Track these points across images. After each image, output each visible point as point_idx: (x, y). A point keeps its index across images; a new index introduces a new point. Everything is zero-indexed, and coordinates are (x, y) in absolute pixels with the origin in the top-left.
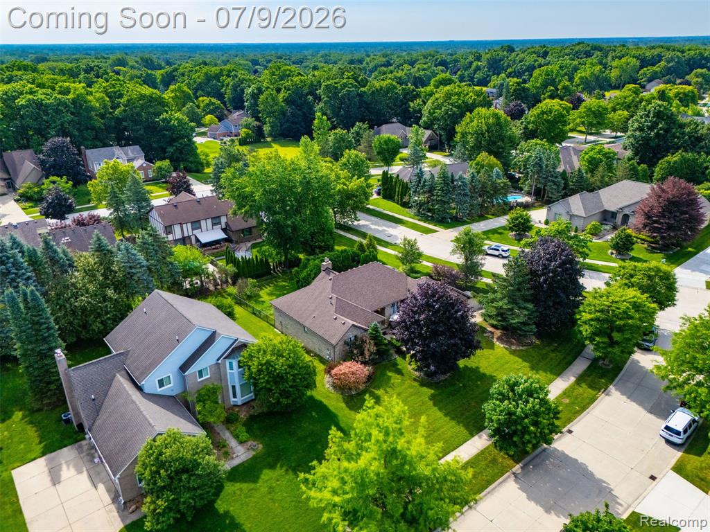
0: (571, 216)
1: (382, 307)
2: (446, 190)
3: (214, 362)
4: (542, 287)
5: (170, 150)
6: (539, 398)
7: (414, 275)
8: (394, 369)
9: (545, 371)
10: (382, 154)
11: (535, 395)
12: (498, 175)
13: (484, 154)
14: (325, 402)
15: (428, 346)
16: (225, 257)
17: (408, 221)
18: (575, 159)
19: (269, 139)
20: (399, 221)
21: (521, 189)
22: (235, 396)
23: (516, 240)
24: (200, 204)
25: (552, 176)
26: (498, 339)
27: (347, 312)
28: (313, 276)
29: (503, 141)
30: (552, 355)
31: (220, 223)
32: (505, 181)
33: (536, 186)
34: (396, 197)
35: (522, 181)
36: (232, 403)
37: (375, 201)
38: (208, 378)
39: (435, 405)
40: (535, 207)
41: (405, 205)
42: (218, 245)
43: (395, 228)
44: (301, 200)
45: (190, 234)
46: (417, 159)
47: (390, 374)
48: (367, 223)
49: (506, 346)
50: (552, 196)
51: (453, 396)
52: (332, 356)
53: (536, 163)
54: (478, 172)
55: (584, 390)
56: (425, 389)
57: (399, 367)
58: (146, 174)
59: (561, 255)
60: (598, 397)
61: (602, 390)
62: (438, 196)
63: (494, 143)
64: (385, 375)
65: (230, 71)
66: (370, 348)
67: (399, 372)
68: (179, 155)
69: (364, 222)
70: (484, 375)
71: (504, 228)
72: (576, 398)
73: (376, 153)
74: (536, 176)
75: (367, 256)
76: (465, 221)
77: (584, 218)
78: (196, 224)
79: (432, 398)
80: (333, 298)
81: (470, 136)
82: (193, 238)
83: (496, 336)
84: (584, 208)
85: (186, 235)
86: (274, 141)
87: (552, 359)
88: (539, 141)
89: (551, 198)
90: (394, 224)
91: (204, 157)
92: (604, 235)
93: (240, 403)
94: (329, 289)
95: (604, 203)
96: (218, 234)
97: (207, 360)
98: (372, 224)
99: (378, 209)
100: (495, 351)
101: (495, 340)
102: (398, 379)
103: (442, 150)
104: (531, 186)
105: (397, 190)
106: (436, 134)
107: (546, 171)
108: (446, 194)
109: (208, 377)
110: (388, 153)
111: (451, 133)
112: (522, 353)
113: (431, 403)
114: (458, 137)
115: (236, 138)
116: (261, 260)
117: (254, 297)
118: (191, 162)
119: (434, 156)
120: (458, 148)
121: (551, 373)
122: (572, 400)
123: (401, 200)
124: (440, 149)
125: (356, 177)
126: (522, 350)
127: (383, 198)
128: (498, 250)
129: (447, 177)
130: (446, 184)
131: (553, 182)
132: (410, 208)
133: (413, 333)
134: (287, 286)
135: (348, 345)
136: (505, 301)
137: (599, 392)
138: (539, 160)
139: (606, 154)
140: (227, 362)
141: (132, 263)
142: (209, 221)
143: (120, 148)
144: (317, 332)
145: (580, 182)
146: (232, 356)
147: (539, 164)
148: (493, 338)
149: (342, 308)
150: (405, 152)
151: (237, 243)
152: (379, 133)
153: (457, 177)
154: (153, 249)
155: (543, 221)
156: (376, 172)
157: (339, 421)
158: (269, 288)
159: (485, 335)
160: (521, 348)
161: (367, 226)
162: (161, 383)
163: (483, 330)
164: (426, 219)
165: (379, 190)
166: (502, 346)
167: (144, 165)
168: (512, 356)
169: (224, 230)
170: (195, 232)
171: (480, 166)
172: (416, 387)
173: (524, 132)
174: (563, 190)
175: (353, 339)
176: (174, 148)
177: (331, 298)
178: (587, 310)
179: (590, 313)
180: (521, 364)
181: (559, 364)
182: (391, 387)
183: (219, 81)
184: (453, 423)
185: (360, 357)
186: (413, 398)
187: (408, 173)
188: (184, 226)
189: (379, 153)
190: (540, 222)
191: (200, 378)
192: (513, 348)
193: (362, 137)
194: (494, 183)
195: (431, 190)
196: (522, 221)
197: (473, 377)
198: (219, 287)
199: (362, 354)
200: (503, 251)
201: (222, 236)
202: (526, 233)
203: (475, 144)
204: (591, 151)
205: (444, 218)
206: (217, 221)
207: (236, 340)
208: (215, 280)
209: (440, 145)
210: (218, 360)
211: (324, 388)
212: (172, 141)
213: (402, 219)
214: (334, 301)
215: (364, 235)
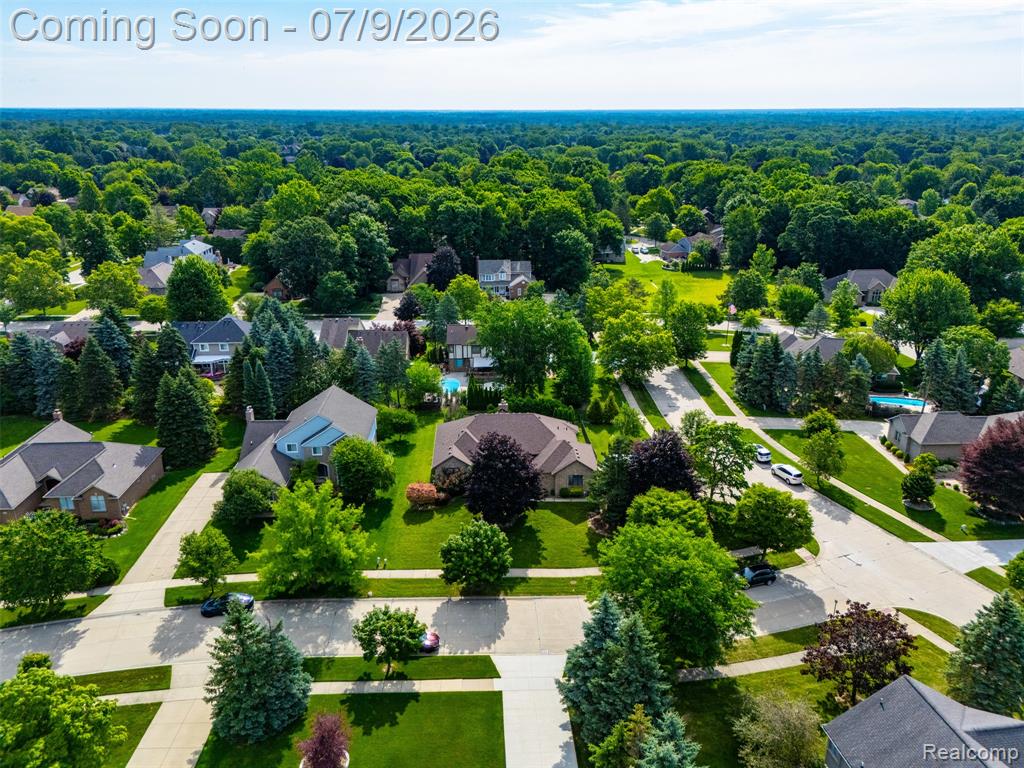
0: (908, 439)
3: (325, 445)
12: (860, 363)
19: (726, 268)
26: (596, 519)
37: (717, 366)
43: (691, 399)
45: (469, 356)
48: (670, 387)
49: (593, 528)
65: (736, 173)
70: (535, 537)
76: (788, 413)
78: (476, 349)
82: (471, 360)
85: (465, 357)
88: (975, 329)
90: (698, 395)
98: (674, 389)
99: (707, 375)
100: (576, 527)
101: (591, 519)
109: (320, 455)
110: (794, 311)
122: (580, 584)
149: (463, 442)
155: (879, 437)
161: (665, 390)
162: (290, 447)
166: (590, 526)
170: (473, 355)
177: (462, 432)
182: (450, 515)
183: (719, 185)
188: (465, 348)
191: (314, 454)
207: (343, 434)
210: (328, 444)
214: (461, 435)
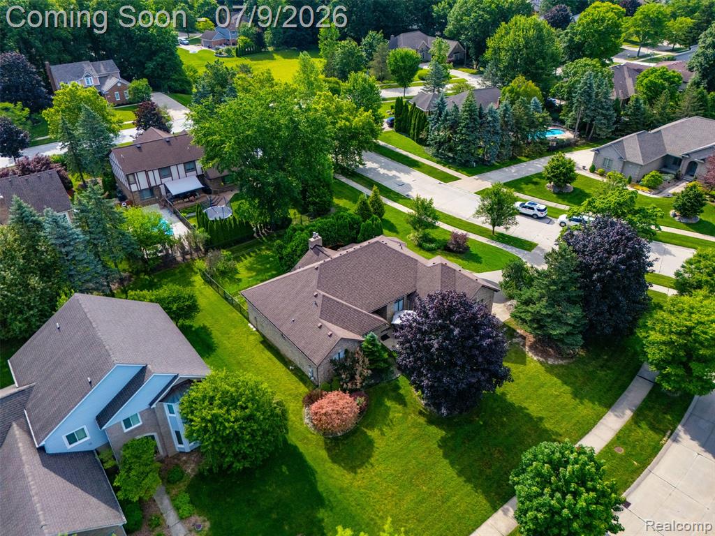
0: (624, 163)
1: (382, 305)
2: (473, 127)
3: (146, 406)
4: (595, 286)
5: (150, 65)
6: (594, 489)
7: (428, 245)
8: (393, 394)
9: (592, 400)
10: (398, 72)
11: (590, 484)
12: (536, 106)
13: (520, 78)
14: (302, 448)
15: (440, 380)
16: (195, 214)
17: (424, 164)
18: (629, 82)
19: (270, 49)
20: (413, 164)
21: (563, 122)
22: (180, 442)
23: (555, 193)
24: (170, 145)
25: (603, 108)
26: (532, 347)
27: (335, 317)
28: (299, 253)
29: (544, 59)
30: (601, 374)
31: (194, 169)
32: (545, 115)
33: (581, 119)
34: (412, 131)
35: (563, 112)
36: (177, 450)
37: (387, 135)
38: (139, 427)
39: (446, 456)
40: (577, 146)
41: (422, 142)
42: (192, 198)
43: (408, 173)
44: (288, 146)
45: (159, 183)
46: (439, 79)
47: (388, 403)
48: (375, 165)
49: (541, 359)
50: (600, 133)
51: (469, 441)
52: (315, 375)
53: (584, 92)
54: (512, 103)
55: (644, 433)
56: (433, 429)
57: (402, 392)
58: (122, 96)
59: (626, 246)
60: (663, 445)
61: (668, 434)
62: (463, 134)
63: (533, 62)
64: (382, 404)
66: (363, 370)
67: (401, 400)
68: (160, 72)
69: (372, 164)
70: (512, 405)
71: (539, 175)
72: (634, 447)
73: (390, 72)
74: (583, 107)
75: (368, 225)
76: (494, 165)
77: (642, 166)
78: (165, 171)
79: (443, 443)
80: (319, 296)
81: (503, 53)
82: (162, 187)
83: (528, 343)
84: (642, 153)
85: (153, 184)
86: (276, 51)
87: (600, 381)
88: (588, 61)
89: (599, 135)
90: (407, 168)
91: (192, 74)
92: (664, 188)
93: (188, 450)
94: (315, 283)
95: (666, 147)
96: (193, 184)
97: (137, 405)
98: (381, 167)
99: (390, 146)
100: (527, 367)
101: (527, 349)
102: (399, 412)
103: (469, 66)
104: (576, 119)
105: (413, 122)
106: (462, 45)
107: (596, 101)
108: (472, 132)
109: (139, 424)
110: (405, 73)
111: (481, 47)
112: (562, 370)
113: (440, 452)
114: (488, 54)
115: (233, 47)
116: (241, 223)
117: (229, 274)
118: (176, 81)
119: (458, 74)
120: (489, 66)
121: (600, 403)
122: (629, 449)
123: (418, 136)
124: (467, 64)
125: (362, 109)
126: (562, 366)
127: (397, 131)
128: (533, 209)
129: (474, 111)
130: (473, 119)
131: (603, 115)
132: (428, 145)
133: (420, 359)
134: (272, 257)
135: (335, 364)
136: (544, 302)
137: (664, 436)
138: (589, 87)
139: (670, 77)
140: (165, 405)
141: (64, 238)
142: (181, 167)
143: (91, 64)
144: (296, 343)
145: (635, 115)
146: (171, 398)
147: (587, 94)
148: (524, 345)
149: (331, 311)
150: (426, 68)
151: (216, 193)
152: (394, 46)
153: (486, 111)
154: (94, 218)
155: (588, 167)
156: (389, 94)
157: (316, 482)
158: (249, 259)
159: (515, 340)
160: (561, 362)
161: (375, 169)
162: (71, 439)
163: (511, 333)
164: (446, 161)
165: (392, 120)
166: (535, 358)
167: (119, 85)
168: (548, 375)
169: (200, 178)
170: (164, 180)
171: (515, 95)
172: (422, 424)
173: (568, 46)
174: (614, 124)
175: (342, 355)
176: (154, 63)
177: (316, 296)
178: (658, 328)
179: (662, 332)
180: (560, 388)
181: (610, 389)
182: (388, 425)
184: (469, 487)
185: (349, 384)
186: (417, 442)
187: (428, 98)
188: (150, 174)
189: (394, 72)
190: (584, 167)
191: (126, 428)
192: (550, 362)
193: (375, 51)
194: (530, 116)
195: (453, 127)
196: (564, 171)
197: (498, 410)
198: (188, 257)
199: (352, 378)
200: (539, 210)
201: (197, 185)
202: (568, 185)
203: (509, 64)
204: (652, 73)
205: (467, 161)
206: (191, 166)
207: (176, 377)
208: (182, 247)
209: (467, 58)
210: (151, 404)
211: (302, 424)
212: (152, 54)
213: (417, 161)
214: (319, 301)
215: (370, 183)
